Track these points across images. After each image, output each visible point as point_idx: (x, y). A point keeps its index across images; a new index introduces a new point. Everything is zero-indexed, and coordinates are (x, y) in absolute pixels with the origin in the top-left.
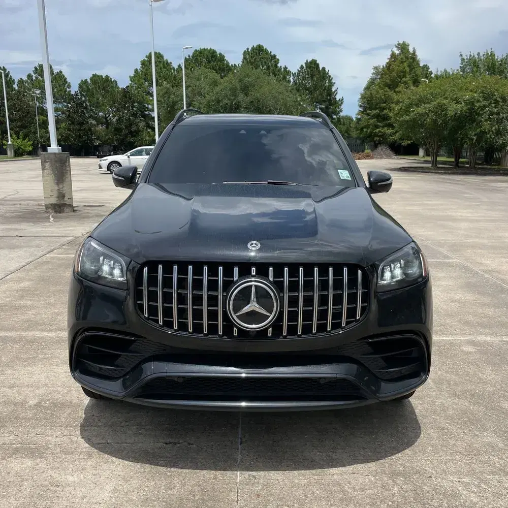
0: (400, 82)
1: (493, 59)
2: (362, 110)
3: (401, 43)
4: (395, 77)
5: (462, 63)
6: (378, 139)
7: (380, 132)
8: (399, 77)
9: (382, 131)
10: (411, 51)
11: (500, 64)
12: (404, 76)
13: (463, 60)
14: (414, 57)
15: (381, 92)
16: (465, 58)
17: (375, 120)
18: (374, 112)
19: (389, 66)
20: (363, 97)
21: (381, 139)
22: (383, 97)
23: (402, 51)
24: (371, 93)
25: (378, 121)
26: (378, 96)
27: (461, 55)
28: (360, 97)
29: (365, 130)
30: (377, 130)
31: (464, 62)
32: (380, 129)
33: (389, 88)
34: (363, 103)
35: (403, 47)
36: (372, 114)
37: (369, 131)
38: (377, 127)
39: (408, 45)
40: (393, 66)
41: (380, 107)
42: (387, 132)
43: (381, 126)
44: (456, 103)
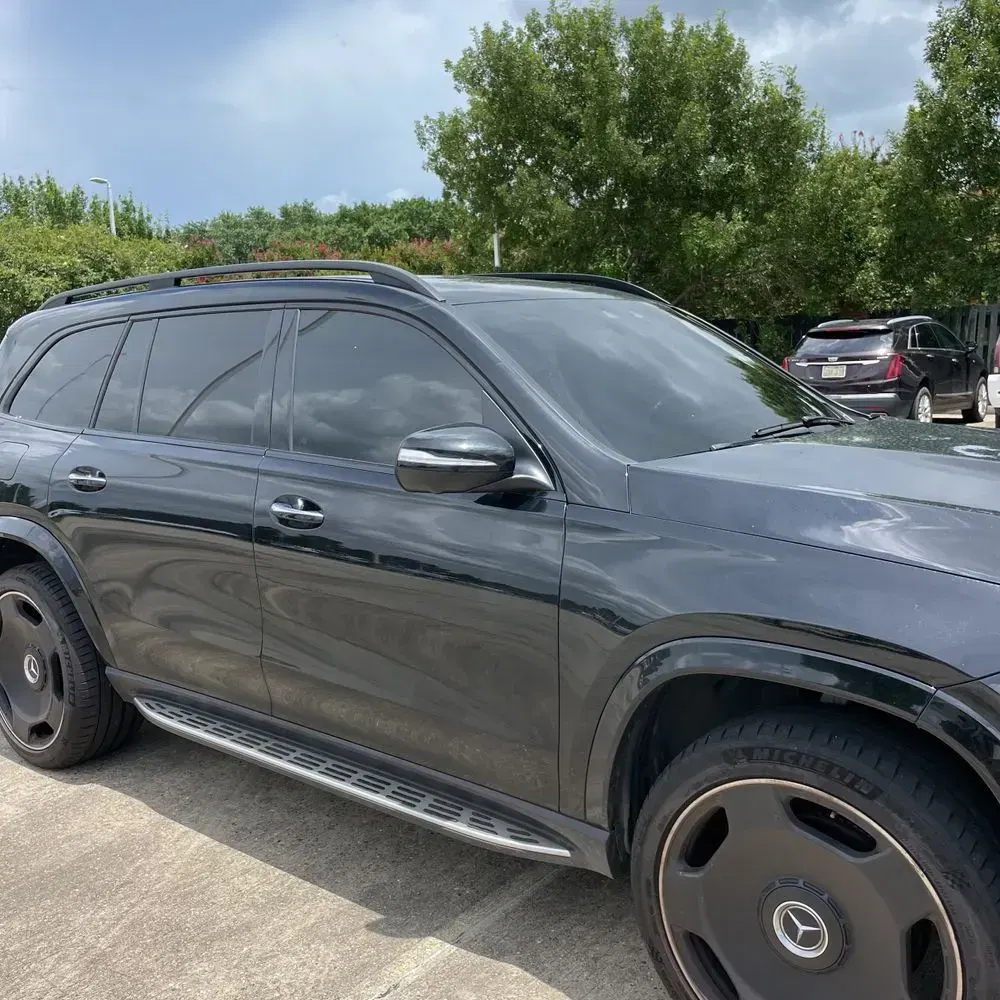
1: (56, 192)
11: (70, 203)
44: (37, 276)
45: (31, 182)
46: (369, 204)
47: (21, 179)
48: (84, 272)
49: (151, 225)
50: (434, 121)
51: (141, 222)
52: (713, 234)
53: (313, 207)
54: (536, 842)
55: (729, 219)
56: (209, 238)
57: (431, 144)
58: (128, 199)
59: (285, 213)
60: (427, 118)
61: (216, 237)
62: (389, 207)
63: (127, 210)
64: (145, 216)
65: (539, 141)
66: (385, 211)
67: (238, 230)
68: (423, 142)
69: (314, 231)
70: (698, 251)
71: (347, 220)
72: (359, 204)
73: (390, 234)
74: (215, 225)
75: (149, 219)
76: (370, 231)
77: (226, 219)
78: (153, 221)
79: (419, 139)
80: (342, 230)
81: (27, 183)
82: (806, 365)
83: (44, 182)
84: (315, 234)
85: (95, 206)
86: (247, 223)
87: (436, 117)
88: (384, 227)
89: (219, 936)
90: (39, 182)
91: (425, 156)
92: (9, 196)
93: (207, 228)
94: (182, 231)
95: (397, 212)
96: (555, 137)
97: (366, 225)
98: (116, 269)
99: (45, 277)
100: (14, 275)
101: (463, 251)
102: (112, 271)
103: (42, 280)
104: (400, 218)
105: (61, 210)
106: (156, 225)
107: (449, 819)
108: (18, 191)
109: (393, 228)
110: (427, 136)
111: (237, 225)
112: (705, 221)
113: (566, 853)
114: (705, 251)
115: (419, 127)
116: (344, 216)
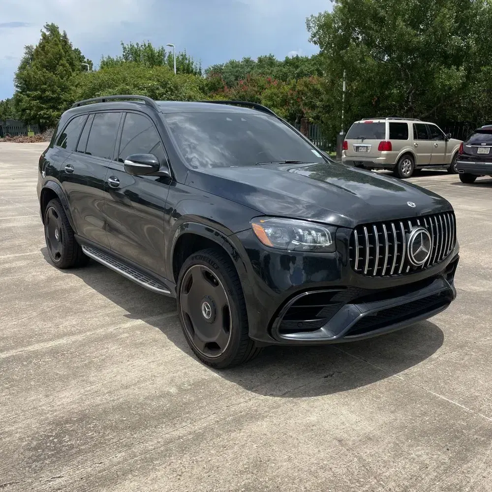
0: (58, 64)
1: (152, 51)
2: (20, 91)
3: (50, 24)
4: (51, 59)
5: (124, 52)
6: (44, 121)
7: (44, 114)
8: (56, 59)
9: (48, 113)
10: (62, 33)
11: (158, 55)
12: (60, 58)
13: (125, 48)
14: (65, 41)
15: (39, 73)
16: (127, 47)
17: (38, 101)
18: (36, 93)
19: (42, 46)
20: (19, 77)
21: (48, 121)
22: (42, 78)
23: (52, 32)
24: (28, 74)
25: (41, 103)
26: (37, 77)
27: (122, 44)
28: (15, 77)
29: (28, 111)
30: (42, 112)
31: (126, 50)
32: (45, 111)
33: (47, 70)
34: (20, 84)
35: (53, 29)
36: (32, 96)
37: (32, 112)
38: (41, 109)
39: (58, 28)
40: (47, 47)
41: (41, 89)
42: (52, 114)
43: (45, 108)
44: (138, 90)
45: (142, 46)
46: (299, 56)
47: (137, 44)
48: (158, 89)
49: (193, 67)
50: (316, 18)
51: (189, 65)
52: (450, 77)
53: (274, 58)
54: (163, 289)
55: (458, 70)
56: (224, 73)
57: (313, 29)
58: (184, 54)
59: (260, 60)
60: (312, 16)
61: (226, 72)
62: (310, 58)
63: (183, 59)
64: (191, 62)
65: (365, 27)
66: (307, 60)
67: (237, 69)
68: (309, 28)
69: (272, 70)
70: (441, 86)
71: (288, 65)
72: (295, 56)
73: (308, 72)
74: (226, 66)
75: (192, 64)
76: (298, 70)
77: (232, 63)
78: (194, 64)
79: (308, 27)
80: (284, 70)
81: (140, 46)
82: (470, 146)
83: (147, 45)
84: (272, 71)
85: (169, 57)
86: (241, 65)
87: (317, 15)
88: (305, 68)
89: (81, 312)
90: (145, 45)
91: (309, 35)
92: (133, 52)
93: (223, 68)
94: (212, 69)
95: (313, 60)
96: (373, 25)
97: (297, 67)
98: (172, 87)
99: (141, 90)
100: (128, 89)
101: (328, 82)
102: (170, 88)
103: (140, 92)
104: (315, 64)
105: (154, 58)
106: (195, 66)
107: (144, 282)
108: (136, 50)
109: (310, 69)
110: (311, 25)
111: (237, 66)
112: (446, 70)
113: (169, 292)
114: (444, 85)
115: (308, 20)
116: (288, 62)
